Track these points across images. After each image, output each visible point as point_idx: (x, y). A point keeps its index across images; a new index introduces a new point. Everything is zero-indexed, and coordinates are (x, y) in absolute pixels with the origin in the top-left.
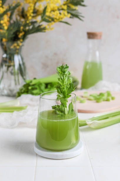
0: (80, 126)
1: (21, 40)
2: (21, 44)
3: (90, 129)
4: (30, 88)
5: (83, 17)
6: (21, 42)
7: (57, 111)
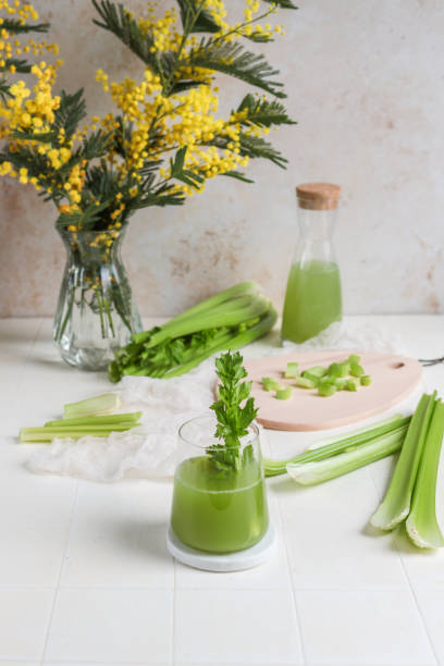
0: (267, 476)
1: (118, 225)
2: (117, 235)
3: (293, 485)
4: (145, 356)
5: (285, 161)
6: (118, 230)
7: (218, 464)
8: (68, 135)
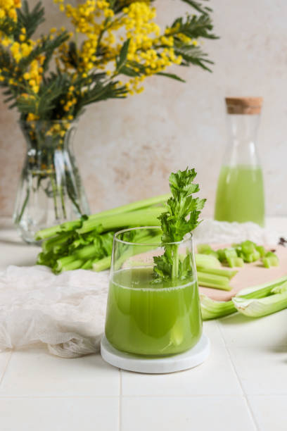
1: (71, 117)
2: (69, 126)
5: (211, 63)
6: (71, 122)
8: (29, 35)
